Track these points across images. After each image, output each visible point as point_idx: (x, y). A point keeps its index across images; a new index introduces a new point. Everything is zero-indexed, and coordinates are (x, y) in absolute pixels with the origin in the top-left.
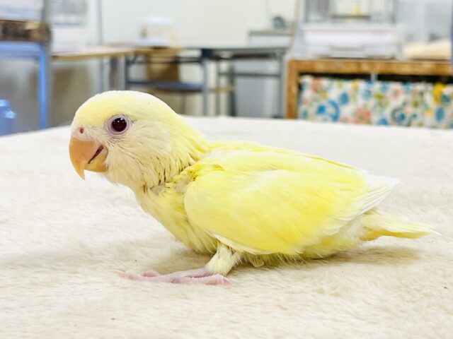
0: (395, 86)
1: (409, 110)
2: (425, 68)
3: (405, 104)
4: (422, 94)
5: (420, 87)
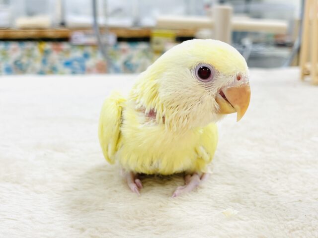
0: (13, 46)
1: (25, 60)
2: (32, 33)
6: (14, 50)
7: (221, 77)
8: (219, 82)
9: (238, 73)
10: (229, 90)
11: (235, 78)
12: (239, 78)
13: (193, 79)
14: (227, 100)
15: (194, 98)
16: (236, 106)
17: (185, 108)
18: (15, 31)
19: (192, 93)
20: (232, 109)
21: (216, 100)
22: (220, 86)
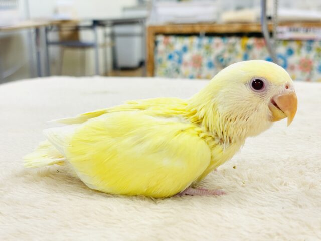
0: (217, 40)
1: (226, 56)
2: (236, 28)
3: (223, 52)
4: (234, 45)
5: (233, 40)
6: (217, 45)
7: (273, 87)
8: (271, 92)
9: (286, 82)
10: (280, 98)
11: (284, 87)
12: (287, 87)
13: (248, 91)
14: (278, 108)
15: (251, 108)
16: (287, 112)
17: (243, 118)
18: (220, 26)
19: (249, 104)
20: (283, 115)
21: (270, 108)
22: (273, 96)
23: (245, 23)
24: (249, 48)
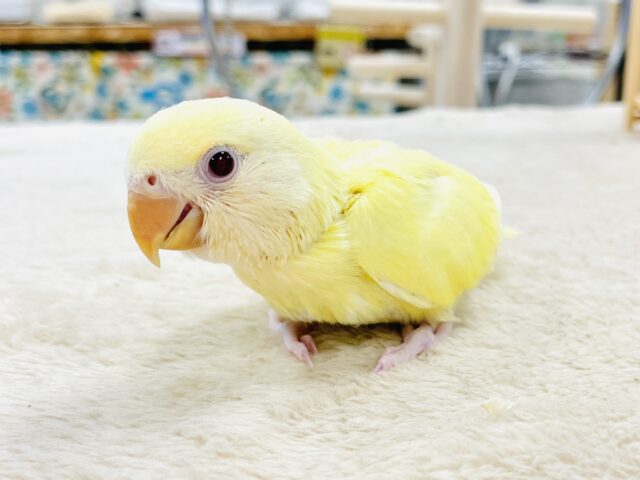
6: (41, 68)
23: (93, 24)
24: (105, 72)
